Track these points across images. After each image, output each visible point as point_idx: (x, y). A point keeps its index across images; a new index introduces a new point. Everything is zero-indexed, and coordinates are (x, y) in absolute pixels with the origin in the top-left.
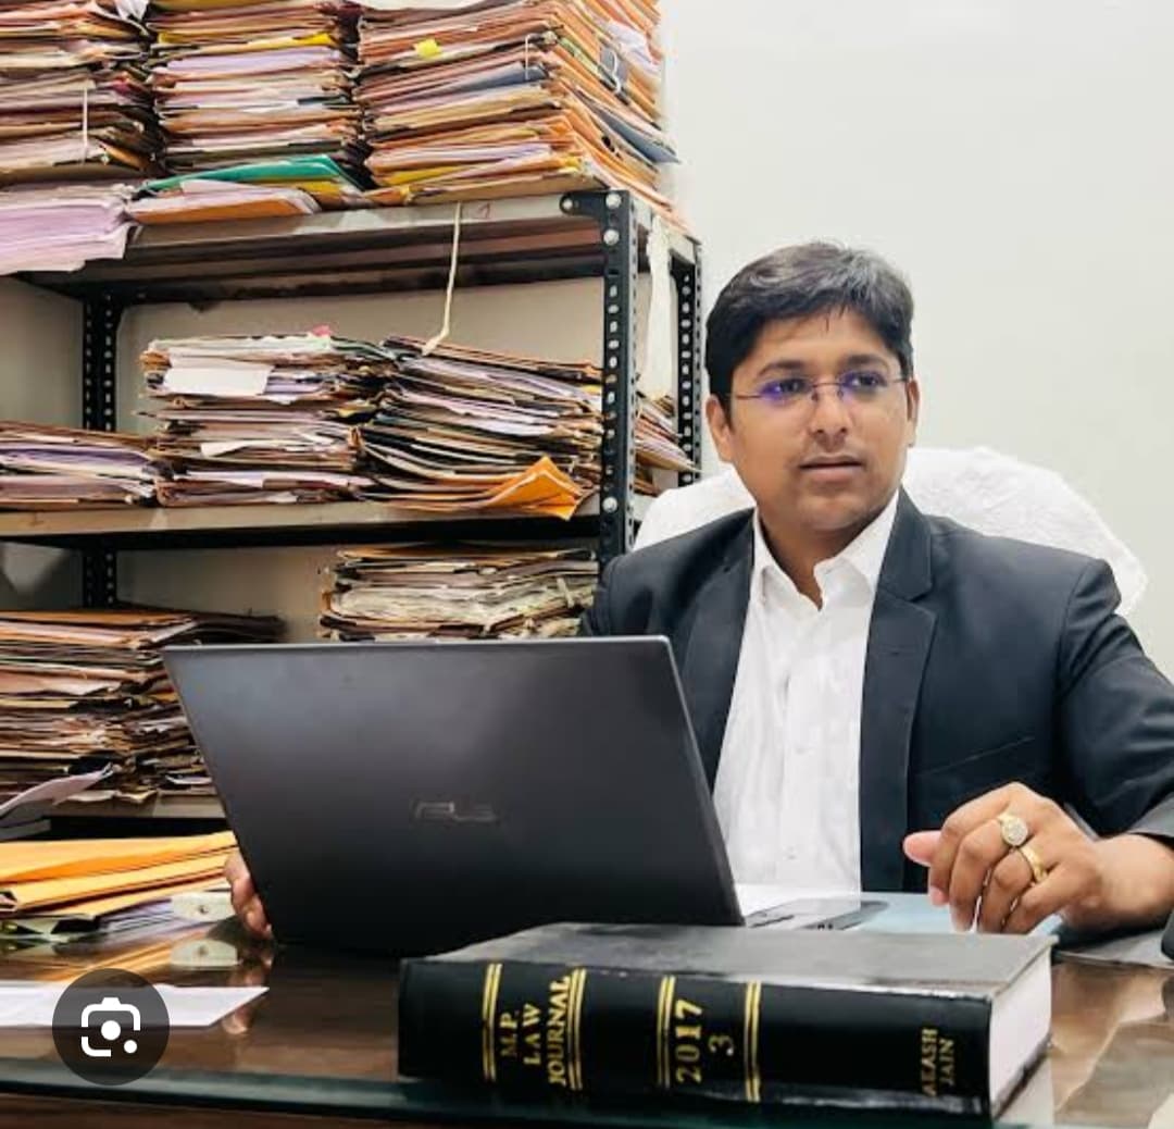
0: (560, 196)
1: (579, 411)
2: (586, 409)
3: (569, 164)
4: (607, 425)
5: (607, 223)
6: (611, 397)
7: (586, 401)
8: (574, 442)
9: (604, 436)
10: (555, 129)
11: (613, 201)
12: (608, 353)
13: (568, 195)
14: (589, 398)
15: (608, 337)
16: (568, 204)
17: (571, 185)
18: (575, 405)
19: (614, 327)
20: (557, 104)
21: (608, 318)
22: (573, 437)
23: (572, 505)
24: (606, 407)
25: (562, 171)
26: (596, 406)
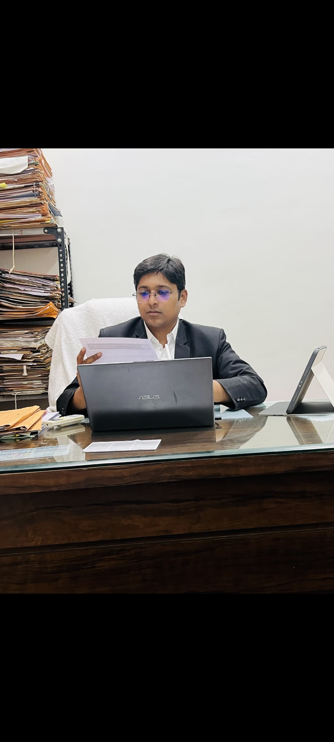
0: (44, 228)
1: (56, 289)
2: (57, 288)
3: (48, 220)
4: (62, 292)
5: (57, 236)
6: (63, 284)
7: (57, 286)
8: (57, 297)
9: (61, 295)
10: (42, 210)
11: (59, 230)
12: (61, 273)
13: (45, 228)
14: (57, 285)
15: (60, 268)
16: (46, 231)
17: (47, 226)
18: (55, 287)
19: (62, 265)
20: (43, 203)
21: (60, 263)
22: (56, 296)
23: (56, 314)
24: (61, 288)
25: (46, 222)
26: (59, 286)
